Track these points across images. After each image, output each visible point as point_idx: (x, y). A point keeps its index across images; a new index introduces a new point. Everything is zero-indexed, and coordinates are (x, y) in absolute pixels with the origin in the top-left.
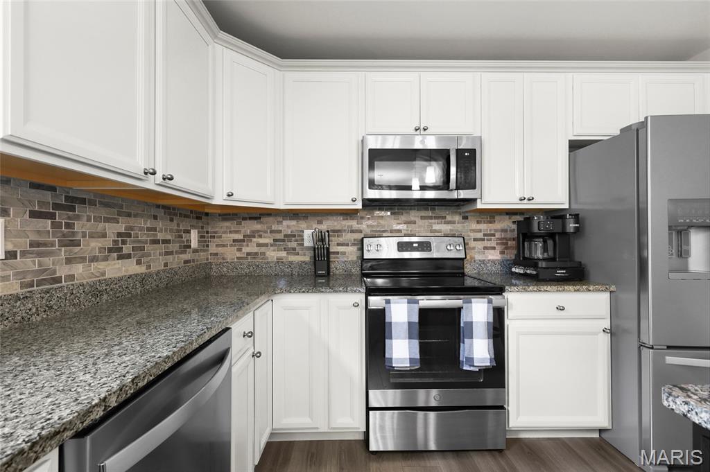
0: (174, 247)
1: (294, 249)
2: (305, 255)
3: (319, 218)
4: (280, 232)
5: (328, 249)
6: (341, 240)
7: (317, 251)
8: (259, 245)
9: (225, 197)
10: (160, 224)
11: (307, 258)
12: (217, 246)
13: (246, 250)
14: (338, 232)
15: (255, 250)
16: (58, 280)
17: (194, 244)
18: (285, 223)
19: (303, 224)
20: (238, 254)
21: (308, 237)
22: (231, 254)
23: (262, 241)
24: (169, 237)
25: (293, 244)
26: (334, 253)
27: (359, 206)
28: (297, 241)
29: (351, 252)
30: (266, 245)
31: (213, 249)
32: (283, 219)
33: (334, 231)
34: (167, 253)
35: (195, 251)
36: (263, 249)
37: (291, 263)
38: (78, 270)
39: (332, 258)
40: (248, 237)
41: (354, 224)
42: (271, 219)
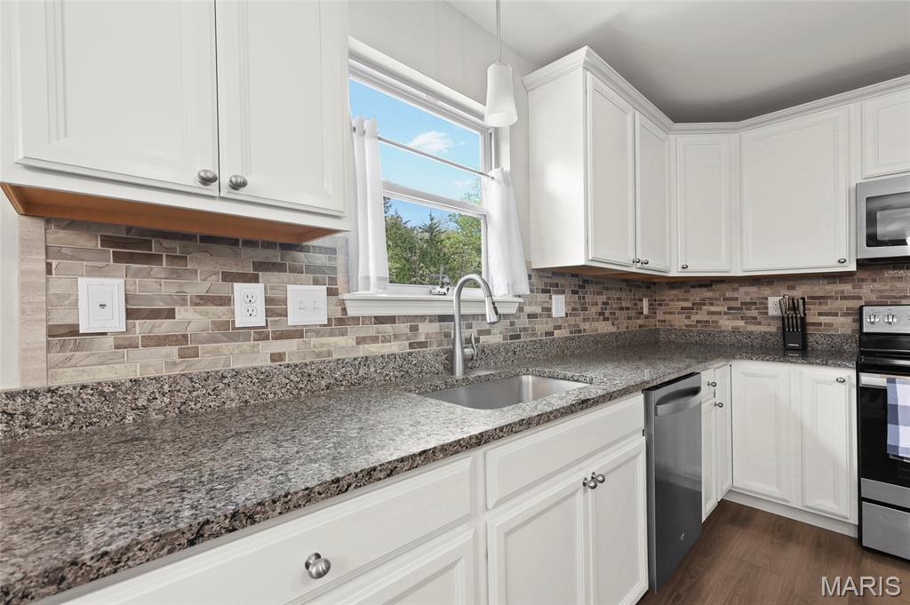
0: (632, 313)
1: (756, 318)
2: (769, 325)
3: (791, 283)
4: (737, 299)
5: (803, 319)
6: (824, 308)
7: (786, 321)
8: (710, 313)
9: (680, 269)
10: (624, 295)
11: (773, 329)
12: (664, 313)
13: (695, 318)
14: (822, 299)
15: (706, 318)
16: (580, 331)
17: (646, 311)
18: (742, 290)
19: (766, 291)
20: (687, 322)
21: (774, 305)
22: (679, 321)
23: (713, 309)
24: (629, 305)
25: (754, 313)
26: (814, 324)
27: (852, 267)
28: (758, 309)
29: (844, 325)
30: (719, 313)
31: (660, 316)
32: (740, 286)
33: (812, 298)
34: (629, 318)
35: (647, 317)
36: (715, 318)
37: (751, 333)
38: (587, 326)
39: (810, 330)
40: (698, 305)
41: (847, 288)
42: (724, 286)
